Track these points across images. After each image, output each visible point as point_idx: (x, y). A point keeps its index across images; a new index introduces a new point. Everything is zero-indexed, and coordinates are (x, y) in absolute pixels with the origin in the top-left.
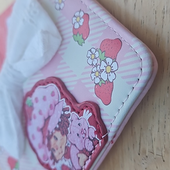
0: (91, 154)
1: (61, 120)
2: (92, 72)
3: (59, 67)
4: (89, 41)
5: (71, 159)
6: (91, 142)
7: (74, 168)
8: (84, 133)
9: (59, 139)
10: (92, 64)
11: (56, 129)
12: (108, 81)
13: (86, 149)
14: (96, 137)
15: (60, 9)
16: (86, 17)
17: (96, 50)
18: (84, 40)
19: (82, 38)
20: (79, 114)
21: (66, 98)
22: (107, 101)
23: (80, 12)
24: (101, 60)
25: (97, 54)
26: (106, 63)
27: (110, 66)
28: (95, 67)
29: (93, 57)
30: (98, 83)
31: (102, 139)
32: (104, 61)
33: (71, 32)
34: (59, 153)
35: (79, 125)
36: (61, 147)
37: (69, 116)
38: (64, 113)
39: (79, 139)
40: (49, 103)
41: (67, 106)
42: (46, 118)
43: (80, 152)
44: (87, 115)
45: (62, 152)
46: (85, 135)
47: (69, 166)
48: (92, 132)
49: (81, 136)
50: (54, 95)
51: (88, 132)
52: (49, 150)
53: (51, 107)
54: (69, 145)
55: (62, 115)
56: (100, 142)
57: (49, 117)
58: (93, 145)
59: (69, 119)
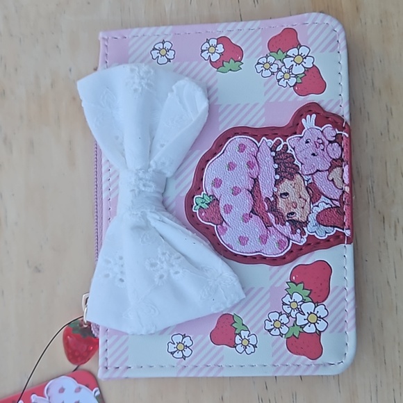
1: (278, 164)
2: (279, 81)
3: (220, 118)
4: (249, 57)
5: (324, 195)
6: (336, 144)
7: (334, 201)
8: (320, 144)
9: (290, 190)
10: (273, 73)
11: (277, 183)
12: (307, 70)
13: (334, 159)
14: (338, 132)
15: (169, 60)
16: (223, 40)
17: (267, 57)
18: (240, 62)
19: (235, 62)
20: (298, 132)
21: (265, 135)
22: (321, 87)
23: (208, 41)
24: (280, 60)
25: (271, 59)
26: (290, 57)
27: (298, 55)
28: (278, 72)
29: (267, 66)
30: (296, 83)
31: (344, 128)
32: (286, 57)
33: (210, 70)
34: (303, 208)
35: (307, 142)
36: (300, 197)
37: (286, 147)
38: (276, 152)
39: (318, 158)
40: (243, 164)
41: (275, 141)
42: (250, 188)
43: (330, 170)
44: (309, 122)
45: (306, 201)
46: (323, 143)
47: (327, 207)
48: (330, 131)
49: (319, 151)
50: (245, 147)
51: (325, 137)
52: (284, 224)
53: (250, 165)
54: (310, 181)
55: (274, 157)
56: (345, 134)
57: (255, 182)
58: (340, 145)
59: (289, 151)
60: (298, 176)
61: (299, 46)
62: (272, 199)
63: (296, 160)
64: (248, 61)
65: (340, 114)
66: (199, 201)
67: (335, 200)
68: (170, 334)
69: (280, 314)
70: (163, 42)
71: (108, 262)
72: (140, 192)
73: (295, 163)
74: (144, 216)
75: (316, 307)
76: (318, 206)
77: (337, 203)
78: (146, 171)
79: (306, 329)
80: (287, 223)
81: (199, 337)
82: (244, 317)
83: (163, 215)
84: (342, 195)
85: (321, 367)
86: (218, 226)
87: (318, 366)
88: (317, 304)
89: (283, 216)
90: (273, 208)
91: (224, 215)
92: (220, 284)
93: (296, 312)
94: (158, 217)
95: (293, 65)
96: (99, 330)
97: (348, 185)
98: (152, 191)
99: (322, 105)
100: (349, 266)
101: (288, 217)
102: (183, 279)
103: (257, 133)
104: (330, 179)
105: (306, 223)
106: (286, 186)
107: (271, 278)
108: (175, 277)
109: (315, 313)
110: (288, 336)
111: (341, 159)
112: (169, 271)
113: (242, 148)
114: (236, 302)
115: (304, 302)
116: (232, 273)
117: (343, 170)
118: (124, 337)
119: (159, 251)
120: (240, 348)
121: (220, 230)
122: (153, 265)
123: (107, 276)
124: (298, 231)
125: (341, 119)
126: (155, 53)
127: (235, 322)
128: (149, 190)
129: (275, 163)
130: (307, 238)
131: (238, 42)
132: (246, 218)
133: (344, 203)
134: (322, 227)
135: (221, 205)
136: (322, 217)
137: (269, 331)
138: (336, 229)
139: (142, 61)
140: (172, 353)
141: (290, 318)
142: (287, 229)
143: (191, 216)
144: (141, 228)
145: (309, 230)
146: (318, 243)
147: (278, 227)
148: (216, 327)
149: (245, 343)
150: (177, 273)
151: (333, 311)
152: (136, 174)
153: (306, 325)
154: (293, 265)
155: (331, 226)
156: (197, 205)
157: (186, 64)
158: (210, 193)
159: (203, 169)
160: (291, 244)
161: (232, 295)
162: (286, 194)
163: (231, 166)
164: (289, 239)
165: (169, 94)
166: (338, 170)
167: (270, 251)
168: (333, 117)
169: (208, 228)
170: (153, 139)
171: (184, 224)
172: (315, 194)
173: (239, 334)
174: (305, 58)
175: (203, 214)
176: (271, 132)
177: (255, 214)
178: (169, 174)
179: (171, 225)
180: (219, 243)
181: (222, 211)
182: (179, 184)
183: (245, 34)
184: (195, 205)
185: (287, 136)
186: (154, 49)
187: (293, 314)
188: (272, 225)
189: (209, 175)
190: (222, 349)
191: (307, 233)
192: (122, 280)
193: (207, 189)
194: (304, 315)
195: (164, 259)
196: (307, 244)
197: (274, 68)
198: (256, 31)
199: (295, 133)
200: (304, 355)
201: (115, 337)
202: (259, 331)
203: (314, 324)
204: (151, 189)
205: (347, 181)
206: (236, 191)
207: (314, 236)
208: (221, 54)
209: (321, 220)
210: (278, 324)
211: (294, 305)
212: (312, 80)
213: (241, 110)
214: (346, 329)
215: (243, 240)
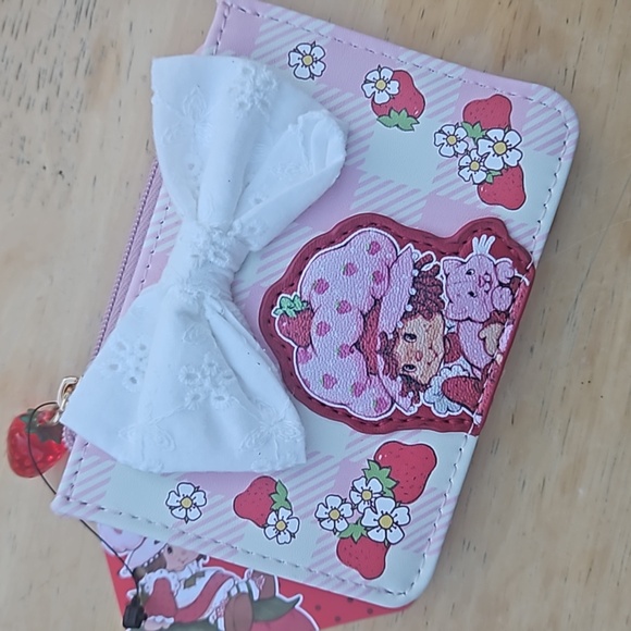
0: (508, 316)
1: (417, 290)
2: (461, 168)
3: (358, 192)
4: (430, 116)
5: (464, 356)
6: (508, 290)
7: (475, 370)
8: (486, 282)
10: (456, 154)
11: (406, 316)
12: (507, 168)
13: (496, 310)
14: (517, 274)
15: (312, 76)
16: (401, 76)
17: (457, 126)
18: (416, 119)
19: (408, 116)
20: (461, 253)
21: (414, 242)
22: (517, 200)
23: (379, 69)
24: (474, 139)
25: (461, 133)
26: (490, 139)
27: (502, 141)
28: (464, 155)
29: (452, 140)
30: (485, 181)
31: (528, 271)
32: (483, 138)
33: (368, 114)
34: (429, 364)
35: (469, 273)
36: (431, 348)
37: (437, 269)
38: (420, 272)
39: (476, 301)
40: (368, 273)
41: (424, 254)
42: (366, 311)
43: (486, 324)
44: (482, 244)
45: (437, 355)
46: (490, 283)
47: (462, 373)
48: (506, 269)
49: (481, 291)
50: (379, 248)
51: (497, 274)
52: (394, 379)
53: (377, 278)
54: (452, 330)
55: (415, 278)
56: (526, 280)
57: (375, 304)
58: (513, 294)
59: (438, 277)
60: (439, 317)
61: (508, 128)
62: (391, 337)
63: (445, 293)
64: (427, 122)
65: (529, 249)
66: (286, 304)
67: (477, 368)
68: (177, 480)
69: (344, 501)
70: (313, 45)
71: (122, 347)
72: (206, 262)
73: (441, 296)
74: (200, 299)
75: (396, 507)
76: (450, 369)
77: (479, 374)
78: (224, 234)
79: (373, 535)
80: (399, 378)
81: (218, 497)
82: (292, 489)
83: (228, 307)
84: (490, 364)
85: (373, 592)
86: (300, 349)
87: (370, 589)
88: (399, 503)
89: (397, 366)
90: (388, 351)
91: (314, 336)
92: (277, 434)
93: (366, 505)
94: (219, 309)
95: (489, 153)
96: (74, 439)
97: (502, 354)
98: (224, 266)
99: (510, 226)
100: (462, 466)
101: (403, 370)
102: (226, 410)
103: (403, 234)
104: (482, 336)
105: (426, 387)
106: (417, 325)
107: (349, 446)
108: (216, 405)
109: (393, 515)
110: (343, 535)
111: (507, 313)
112: (210, 391)
113: (374, 248)
114: (290, 466)
115: (382, 496)
116: (298, 423)
117: (503, 331)
118: (109, 463)
119: (206, 360)
120: (271, 531)
121: (301, 355)
122: (189, 377)
123: (114, 367)
124: (411, 394)
125: (529, 256)
126: (295, 57)
127: (276, 492)
128: (219, 263)
129: (413, 286)
130: (419, 408)
131: (423, 87)
132: (344, 351)
133: (487, 376)
134: (446, 399)
135: (316, 321)
136: (451, 385)
137: (320, 520)
138: (463, 408)
139: (271, 63)
140: (172, 508)
141: (355, 511)
142: (396, 386)
143: (266, 321)
144: (190, 317)
145: (426, 398)
146: (432, 420)
147: (385, 379)
148: (247, 491)
149: (281, 526)
150: (220, 398)
151: (417, 520)
152: (209, 234)
153: (373, 528)
154: (385, 438)
155: (458, 403)
156: (281, 308)
157: (335, 91)
158: (305, 298)
159: (307, 259)
160: (394, 408)
161: (288, 455)
162: (413, 337)
163: (349, 269)
164: (393, 402)
165: (290, 127)
166: (496, 327)
167: (360, 409)
168: (518, 250)
169: (283, 346)
170: (247, 185)
171: (251, 330)
172: (452, 349)
173: (277, 511)
174: (510, 150)
175: (284, 324)
176: (423, 239)
177: (359, 350)
178: (255, 247)
179: (234, 326)
180: (292, 374)
181: (313, 330)
182: (264, 268)
183: (437, 80)
184: (278, 306)
185: (444, 254)
186: (296, 50)
187: (362, 507)
188: (376, 374)
189: (314, 269)
190: (244, 524)
191: (422, 401)
192: (133, 380)
193: (304, 291)
194: (376, 513)
195: (208, 374)
196: (415, 417)
197: (461, 148)
198: (454, 82)
199: (457, 254)
200: (356, 568)
201: (96, 458)
202: (306, 515)
203: (386, 530)
204: (224, 264)
205: (503, 347)
206: (343, 308)
207: (430, 408)
208: (392, 97)
209: (447, 390)
210: (335, 515)
211: (367, 496)
212: (507, 186)
213: (392, 192)
214: (425, 551)
215: (328, 381)
